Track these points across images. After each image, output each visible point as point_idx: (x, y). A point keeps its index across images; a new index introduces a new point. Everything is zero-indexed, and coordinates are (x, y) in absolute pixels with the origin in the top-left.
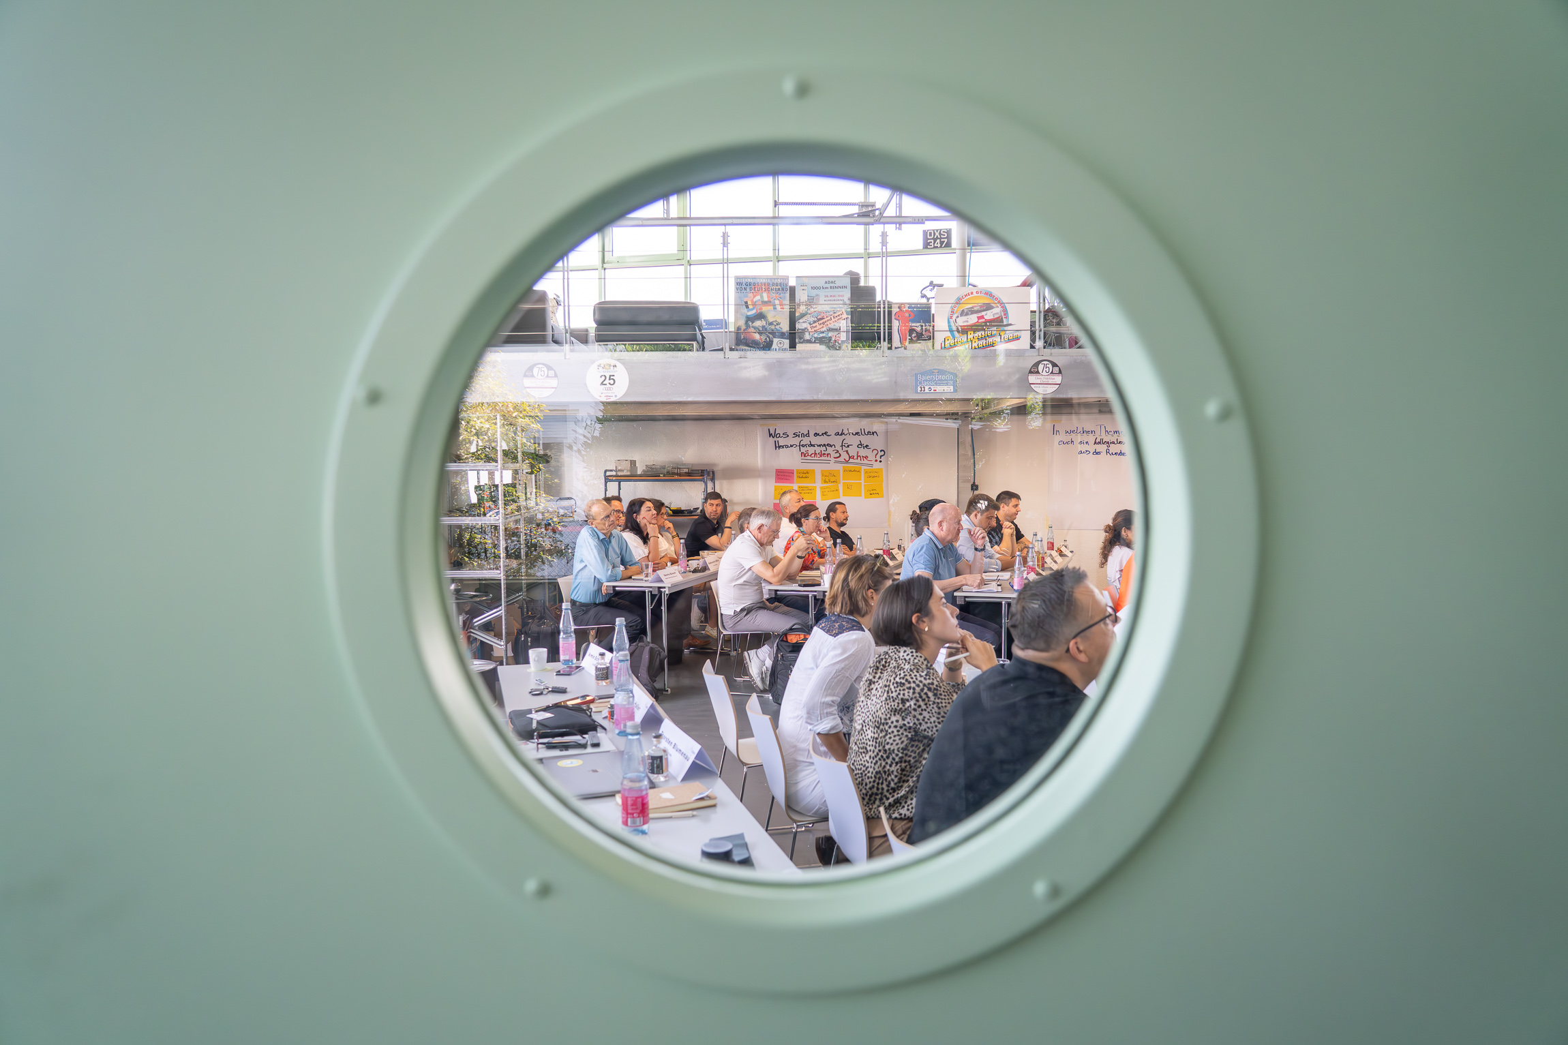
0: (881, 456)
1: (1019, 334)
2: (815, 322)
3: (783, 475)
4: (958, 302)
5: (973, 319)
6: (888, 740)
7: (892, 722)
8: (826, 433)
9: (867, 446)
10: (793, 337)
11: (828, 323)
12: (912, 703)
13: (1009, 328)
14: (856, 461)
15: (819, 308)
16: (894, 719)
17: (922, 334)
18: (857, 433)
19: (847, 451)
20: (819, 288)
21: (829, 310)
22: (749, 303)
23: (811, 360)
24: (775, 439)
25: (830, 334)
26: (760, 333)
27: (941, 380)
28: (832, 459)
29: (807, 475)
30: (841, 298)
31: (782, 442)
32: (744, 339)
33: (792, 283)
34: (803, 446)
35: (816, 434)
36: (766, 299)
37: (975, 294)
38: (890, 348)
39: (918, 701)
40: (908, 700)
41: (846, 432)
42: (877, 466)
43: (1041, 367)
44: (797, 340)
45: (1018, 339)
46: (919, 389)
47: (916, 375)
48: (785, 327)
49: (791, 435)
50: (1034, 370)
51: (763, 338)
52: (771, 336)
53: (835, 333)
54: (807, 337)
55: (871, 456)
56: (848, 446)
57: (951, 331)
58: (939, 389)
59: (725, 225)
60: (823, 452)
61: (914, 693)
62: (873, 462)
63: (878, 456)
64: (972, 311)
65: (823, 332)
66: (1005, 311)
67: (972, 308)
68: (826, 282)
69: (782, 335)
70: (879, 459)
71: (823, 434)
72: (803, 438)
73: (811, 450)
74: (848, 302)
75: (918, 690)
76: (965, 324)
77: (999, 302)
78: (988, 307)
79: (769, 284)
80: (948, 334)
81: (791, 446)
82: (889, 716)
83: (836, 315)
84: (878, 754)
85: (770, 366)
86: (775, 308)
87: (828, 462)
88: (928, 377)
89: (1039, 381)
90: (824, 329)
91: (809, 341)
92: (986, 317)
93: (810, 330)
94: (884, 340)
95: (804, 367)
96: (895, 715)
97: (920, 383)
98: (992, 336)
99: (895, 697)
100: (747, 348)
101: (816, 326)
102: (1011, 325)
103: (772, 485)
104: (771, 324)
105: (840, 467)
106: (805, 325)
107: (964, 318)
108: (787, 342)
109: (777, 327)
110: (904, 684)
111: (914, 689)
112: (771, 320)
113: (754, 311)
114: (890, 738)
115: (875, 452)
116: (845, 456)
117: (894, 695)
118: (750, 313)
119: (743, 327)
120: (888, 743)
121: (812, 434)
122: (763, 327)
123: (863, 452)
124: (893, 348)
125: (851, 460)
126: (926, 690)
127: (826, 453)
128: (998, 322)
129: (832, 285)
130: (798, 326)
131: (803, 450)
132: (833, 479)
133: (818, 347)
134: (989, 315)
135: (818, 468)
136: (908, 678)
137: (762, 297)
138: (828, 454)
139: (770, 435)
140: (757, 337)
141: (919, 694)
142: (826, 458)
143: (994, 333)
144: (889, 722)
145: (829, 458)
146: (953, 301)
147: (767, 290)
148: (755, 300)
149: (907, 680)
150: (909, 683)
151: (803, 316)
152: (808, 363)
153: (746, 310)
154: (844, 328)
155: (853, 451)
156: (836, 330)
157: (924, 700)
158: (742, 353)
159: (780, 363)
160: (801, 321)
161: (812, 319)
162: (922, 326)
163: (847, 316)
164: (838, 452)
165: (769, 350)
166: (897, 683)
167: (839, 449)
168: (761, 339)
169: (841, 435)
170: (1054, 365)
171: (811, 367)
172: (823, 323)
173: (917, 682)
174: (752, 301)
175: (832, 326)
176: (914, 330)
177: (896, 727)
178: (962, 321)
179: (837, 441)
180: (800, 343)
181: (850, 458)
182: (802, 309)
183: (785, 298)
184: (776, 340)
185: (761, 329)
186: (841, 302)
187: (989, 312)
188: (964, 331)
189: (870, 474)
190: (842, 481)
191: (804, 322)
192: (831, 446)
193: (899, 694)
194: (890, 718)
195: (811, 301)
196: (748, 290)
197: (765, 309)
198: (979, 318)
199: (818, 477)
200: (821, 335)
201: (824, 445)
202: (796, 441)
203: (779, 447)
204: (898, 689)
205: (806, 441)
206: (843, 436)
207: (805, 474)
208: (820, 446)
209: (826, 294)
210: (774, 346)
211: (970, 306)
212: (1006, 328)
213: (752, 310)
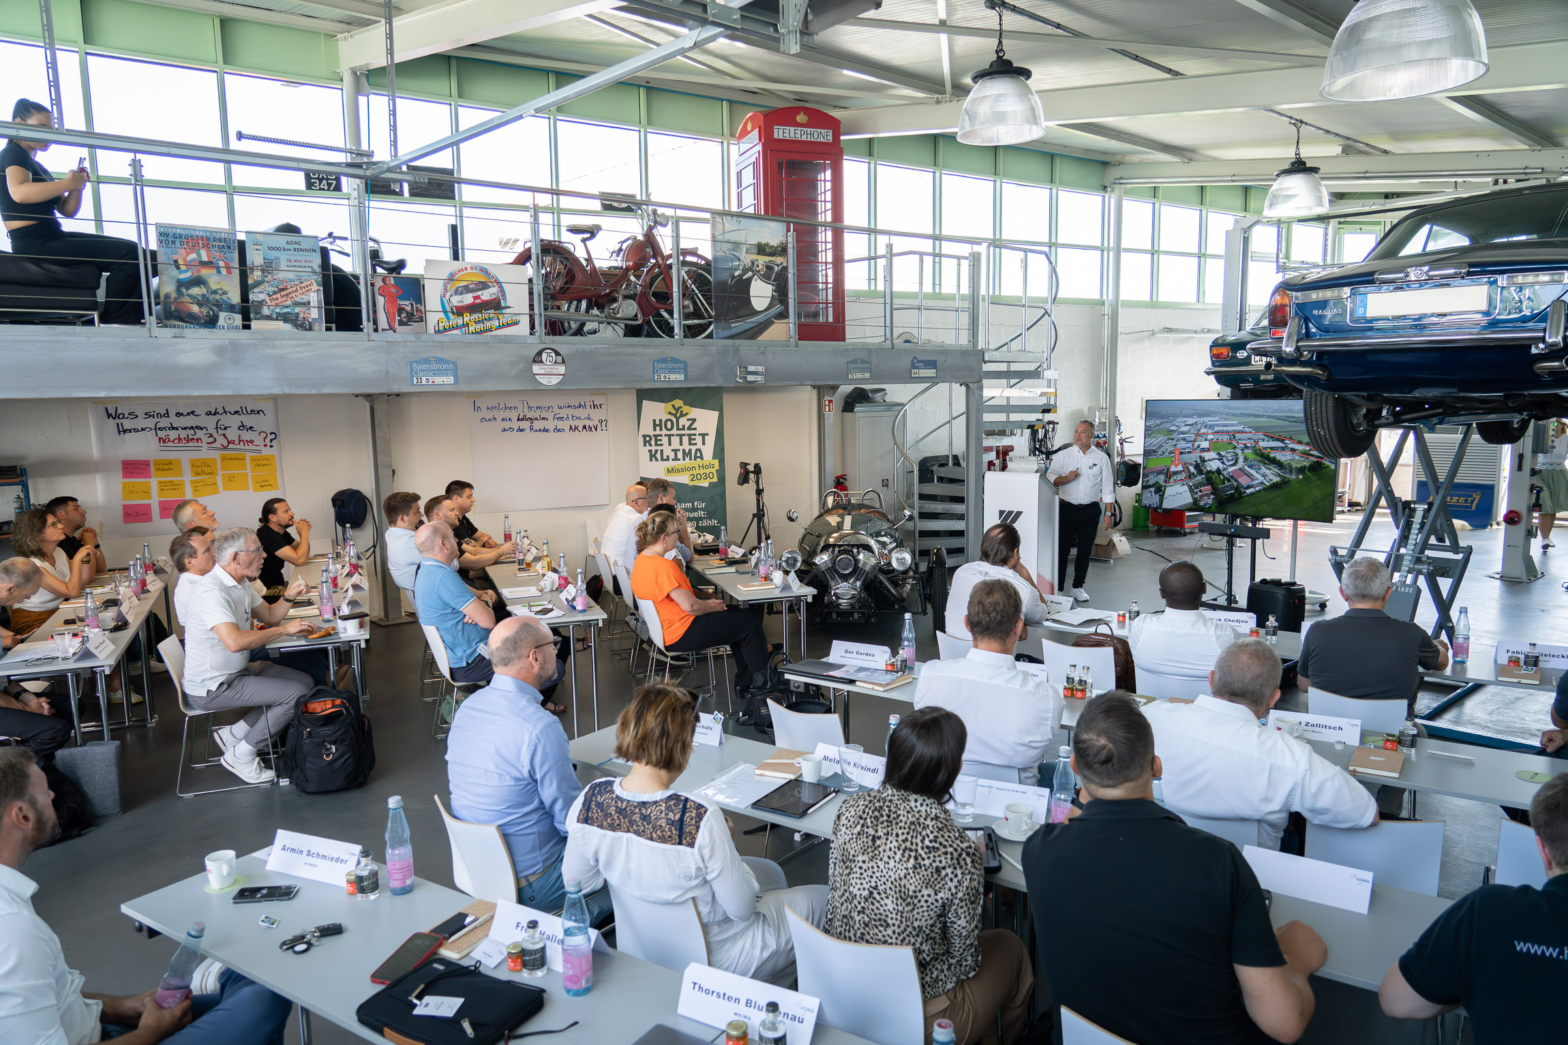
0: (271, 440)
1: (518, 317)
2: (275, 293)
3: (134, 468)
4: (451, 278)
5: (468, 299)
6: (916, 916)
7: (923, 896)
8: (192, 412)
9: (251, 428)
10: (247, 312)
11: (293, 295)
12: (949, 871)
13: (507, 311)
14: (238, 447)
15: (281, 275)
16: (925, 892)
17: (412, 314)
18: (236, 412)
19: (224, 435)
20: (278, 249)
21: (295, 278)
22: (181, 262)
23: (277, 343)
24: (120, 421)
25: (297, 310)
26: (200, 304)
27: (440, 370)
28: (204, 444)
29: (171, 467)
30: (309, 264)
31: (127, 424)
32: (176, 311)
33: (241, 236)
34: (161, 429)
35: (179, 414)
36: (205, 258)
37: (469, 270)
38: (376, 330)
39: (955, 868)
40: (944, 868)
41: (220, 410)
42: (267, 451)
43: (544, 356)
44: (252, 316)
45: (516, 323)
46: (415, 380)
47: (411, 363)
48: (235, 297)
49: (141, 415)
50: (537, 359)
51: (205, 310)
52: (215, 308)
53: (303, 309)
54: (266, 311)
55: (259, 440)
56: (225, 428)
57: (445, 312)
58: (438, 380)
59: (135, 151)
60: (190, 437)
61: (952, 859)
62: (262, 448)
63: (268, 440)
64: (467, 289)
65: (287, 307)
66: (502, 291)
67: (467, 286)
68: (288, 243)
69: (231, 308)
70: (269, 444)
71: (188, 414)
72: (159, 419)
73: (173, 435)
74: (318, 270)
75: (956, 855)
76: (460, 304)
77: (496, 281)
78: (484, 286)
79: (208, 239)
80: (442, 315)
81: (143, 429)
82: (919, 888)
83: (303, 285)
84: (905, 930)
85: (220, 351)
86: (219, 272)
87: (199, 449)
88: (425, 366)
89: (543, 372)
90: (289, 303)
91: (269, 318)
92: (482, 298)
93: (269, 303)
94: (369, 321)
95: (268, 351)
96: (926, 888)
97: (416, 373)
98: (490, 319)
99: (928, 865)
100: (180, 323)
101: (277, 299)
102: (509, 307)
103: (118, 481)
104: (215, 292)
105: (216, 455)
106: (261, 297)
107: (459, 298)
108: (238, 319)
109: (224, 297)
110: (938, 849)
111: (952, 854)
112: (214, 287)
113: (188, 274)
114: (918, 913)
115: (264, 435)
116: (221, 441)
117: (927, 862)
118: (183, 276)
119: (174, 295)
120: (916, 920)
121: (172, 413)
122: (203, 296)
123: (246, 435)
124: (380, 330)
125: (231, 446)
126: (964, 855)
127: (195, 437)
128: (496, 305)
129: (296, 246)
130: (251, 297)
131: (161, 434)
132: (207, 470)
133: (281, 325)
134: (486, 295)
135: (184, 456)
136: (941, 839)
137: (199, 255)
138: (197, 440)
139: (109, 416)
140: (195, 309)
141: (957, 859)
142: (196, 444)
143: (492, 315)
144: (919, 895)
145: (199, 444)
146: (445, 276)
147: (206, 246)
148: (189, 258)
149: (941, 844)
150: (945, 847)
151: (258, 284)
152: (274, 347)
153: (176, 272)
154: (314, 302)
155: (232, 434)
156: (304, 304)
157: (961, 867)
158: (177, 331)
159: (234, 346)
160: (256, 290)
161: (271, 289)
162: (412, 305)
163: (317, 288)
164: (211, 436)
165: (214, 327)
166: (928, 847)
167: (214, 432)
168: (202, 312)
169: (215, 414)
170: (557, 354)
171: (277, 352)
172: (287, 295)
173: (955, 846)
174: (185, 260)
175: (298, 299)
176: (404, 309)
177: (926, 901)
178: (456, 301)
179: (210, 423)
180: (256, 319)
181: (229, 443)
182: (257, 275)
183: (232, 260)
184: (222, 315)
185: (200, 299)
186: (310, 270)
187: (485, 292)
188: (460, 311)
189: (259, 462)
190: (220, 473)
191: (260, 292)
192: (201, 429)
193: (934, 861)
194: (920, 891)
195: (268, 267)
196: (178, 244)
197: (204, 272)
198: (475, 298)
199: (186, 468)
200: (285, 310)
201: (192, 428)
202: (150, 423)
203: (125, 431)
204: (931, 856)
205: (164, 422)
206: (218, 417)
207: (167, 466)
208: (185, 428)
209: (289, 257)
210: (221, 322)
211: (465, 284)
212: (504, 311)
213: (185, 272)
